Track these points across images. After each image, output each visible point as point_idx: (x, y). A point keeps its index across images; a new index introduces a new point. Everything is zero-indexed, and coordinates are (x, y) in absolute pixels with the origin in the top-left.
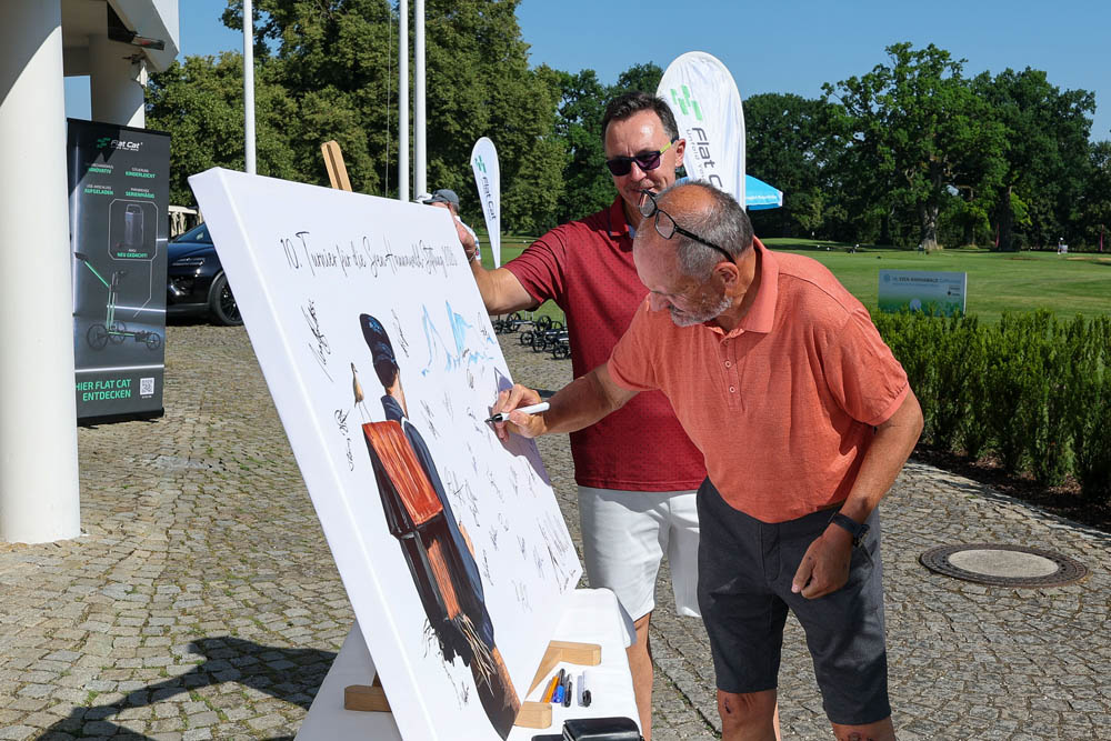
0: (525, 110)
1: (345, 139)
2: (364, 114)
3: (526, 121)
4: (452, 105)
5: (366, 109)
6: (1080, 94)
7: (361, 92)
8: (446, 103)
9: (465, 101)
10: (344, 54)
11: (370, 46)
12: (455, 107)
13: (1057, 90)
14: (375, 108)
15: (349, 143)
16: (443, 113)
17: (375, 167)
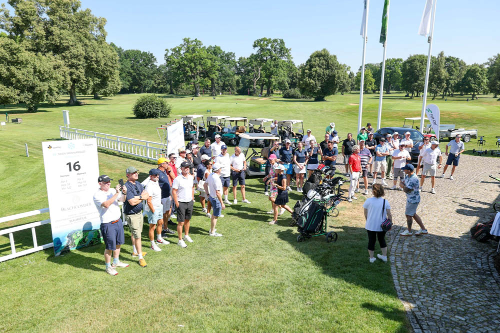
0: (112, 59)
1: (63, 71)
2: (66, 62)
3: (113, 64)
4: (94, 59)
5: (67, 61)
6: (231, 53)
7: (64, 54)
8: (92, 58)
9: (99, 57)
10: (56, 41)
11: (65, 38)
12: (96, 60)
13: (224, 52)
14: (70, 60)
15: (65, 72)
16: (91, 61)
17: (71, 80)
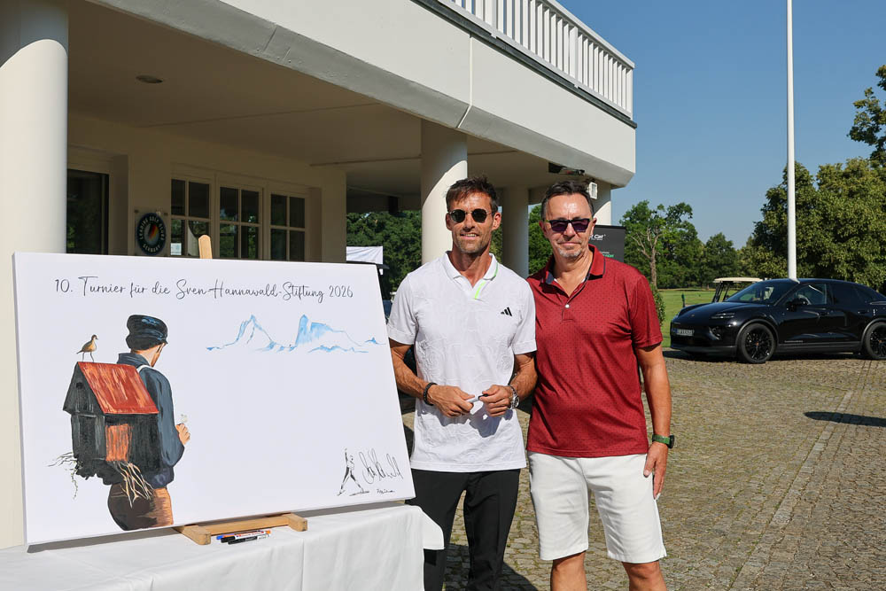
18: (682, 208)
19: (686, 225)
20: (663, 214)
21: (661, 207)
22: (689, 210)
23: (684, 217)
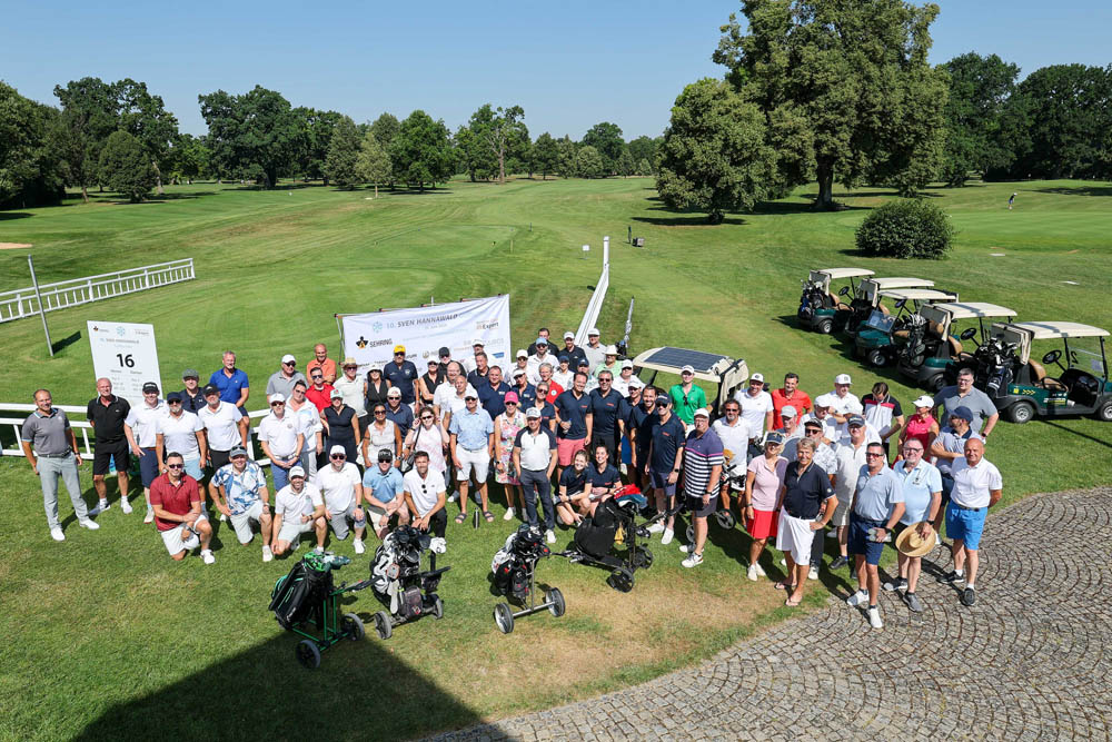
18: (517, 111)
19: (521, 125)
20: (502, 115)
21: (500, 109)
22: (522, 112)
23: (518, 118)
